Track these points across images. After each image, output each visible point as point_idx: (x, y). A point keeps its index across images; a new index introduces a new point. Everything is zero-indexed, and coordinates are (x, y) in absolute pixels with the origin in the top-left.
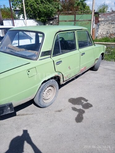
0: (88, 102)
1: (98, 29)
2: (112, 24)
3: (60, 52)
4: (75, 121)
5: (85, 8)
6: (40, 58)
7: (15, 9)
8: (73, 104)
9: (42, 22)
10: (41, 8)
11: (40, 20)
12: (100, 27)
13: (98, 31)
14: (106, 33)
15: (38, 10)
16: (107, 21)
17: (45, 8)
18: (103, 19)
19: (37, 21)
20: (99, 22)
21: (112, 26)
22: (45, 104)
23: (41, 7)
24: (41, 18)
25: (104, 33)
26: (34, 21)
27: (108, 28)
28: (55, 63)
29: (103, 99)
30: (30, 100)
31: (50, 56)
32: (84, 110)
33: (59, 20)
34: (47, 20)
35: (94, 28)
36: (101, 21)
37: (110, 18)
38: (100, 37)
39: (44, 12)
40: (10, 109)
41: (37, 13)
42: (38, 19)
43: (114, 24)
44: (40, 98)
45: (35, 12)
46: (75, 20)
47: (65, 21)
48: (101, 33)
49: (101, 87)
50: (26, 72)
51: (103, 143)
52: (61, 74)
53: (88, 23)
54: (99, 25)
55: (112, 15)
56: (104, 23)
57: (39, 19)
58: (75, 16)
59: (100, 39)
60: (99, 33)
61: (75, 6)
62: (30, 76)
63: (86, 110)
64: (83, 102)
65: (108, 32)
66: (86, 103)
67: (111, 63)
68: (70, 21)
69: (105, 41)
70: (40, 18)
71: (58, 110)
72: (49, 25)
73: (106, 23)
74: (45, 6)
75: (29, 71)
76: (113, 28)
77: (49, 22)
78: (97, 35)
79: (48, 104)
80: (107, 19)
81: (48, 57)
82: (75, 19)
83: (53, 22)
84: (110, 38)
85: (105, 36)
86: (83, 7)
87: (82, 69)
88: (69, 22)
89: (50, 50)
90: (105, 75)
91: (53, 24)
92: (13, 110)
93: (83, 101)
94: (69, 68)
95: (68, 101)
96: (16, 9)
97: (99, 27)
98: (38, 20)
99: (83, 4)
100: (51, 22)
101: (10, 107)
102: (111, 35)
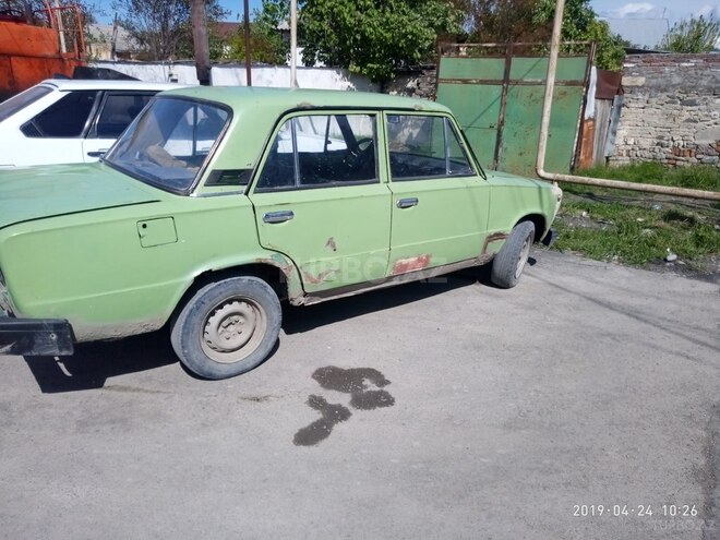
0: (386, 388)
1: (616, 121)
2: (684, 103)
3: (293, 182)
4: (293, 438)
5: (584, 29)
6: (201, 189)
7: (274, 27)
8: (322, 386)
9: (373, 81)
10: (370, 26)
11: (365, 71)
12: (627, 117)
13: (614, 133)
14: (656, 141)
15: (357, 32)
16: (660, 89)
17: (386, 24)
18: (641, 81)
19: (353, 77)
20: (620, 90)
21: (686, 115)
22: (209, 363)
23: (373, 24)
24: (370, 65)
25: (646, 143)
26: (339, 77)
27: (662, 123)
28: (261, 215)
29: (455, 387)
30: (143, 330)
31: (245, 188)
32: (352, 410)
33: (440, 77)
34: (393, 76)
35: (593, 120)
36: (633, 89)
37: (677, 80)
38: (625, 161)
39: (382, 42)
40: (58, 339)
41: (351, 47)
42: (353, 68)
43: (692, 103)
44: (188, 333)
45: (345, 40)
46: (506, 80)
47: (465, 82)
48: (631, 142)
49: (478, 348)
50: (133, 228)
51: (344, 520)
52: (290, 262)
53: (565, 93)
54: (619, 107)
55: (686, 64)
56: (646, 97)
57: (358, 69)
58: (508, 64)
59: (623, 168)
60: (619, 141)
61: (535, 19)
62: (145, 241)
63: (357, 414)
64: (366, 387)
65: (661, 138)
66: (377, 389)
67: (597, 267)
68: (483, 82)
69: (637, 176)
70: (362, 64)
71: (254, 394)
72: (399, 93)
73: (654, 100)
74: (388, 19)
75: (144, 226)
76: (689, 120)
77: (401, 81)
78: (609, 149)
79: (224, 370)
80: (661, 81)
81: (238, 193)
82: (507, 72)
83: (418, 84)
84: (675, 165)
85: (651, 155)
86: (577, 25)
87: (404, 261)
88: (480, 86)
89: (248, 167)
90: (533, 308)
91: (418, 91)
92: (68, 348)
93: (367, 382)
94: (331, 243)
95: (310, 375)
96: (279, 27)
97: (619, 112)
98: (354, 73)
99: (576, 12)
100: (411, 84)
101: (58, 334)
102: (678, 152)
